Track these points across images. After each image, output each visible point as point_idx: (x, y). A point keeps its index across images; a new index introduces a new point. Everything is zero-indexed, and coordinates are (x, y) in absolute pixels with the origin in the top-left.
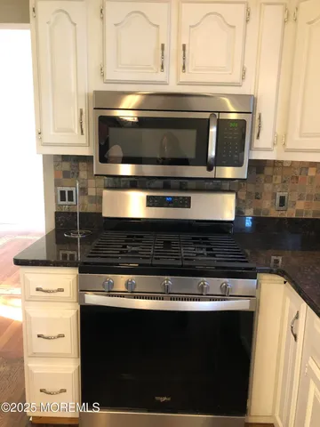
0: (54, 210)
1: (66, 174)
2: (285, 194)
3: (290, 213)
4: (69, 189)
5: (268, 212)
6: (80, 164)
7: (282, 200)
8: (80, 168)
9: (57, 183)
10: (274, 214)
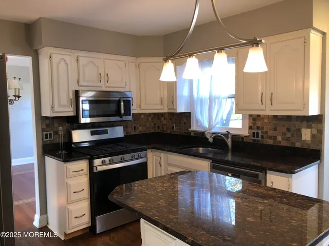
0: (41, 144)
1: (48, 126)
2: (135, 125)
3: (137, 132)
4: (49, 132)
5: (131, 133)
6: (55, 120)
7: (135, 127)
8: (55, 122)
9: (43, 130)
10: (133, 133)
